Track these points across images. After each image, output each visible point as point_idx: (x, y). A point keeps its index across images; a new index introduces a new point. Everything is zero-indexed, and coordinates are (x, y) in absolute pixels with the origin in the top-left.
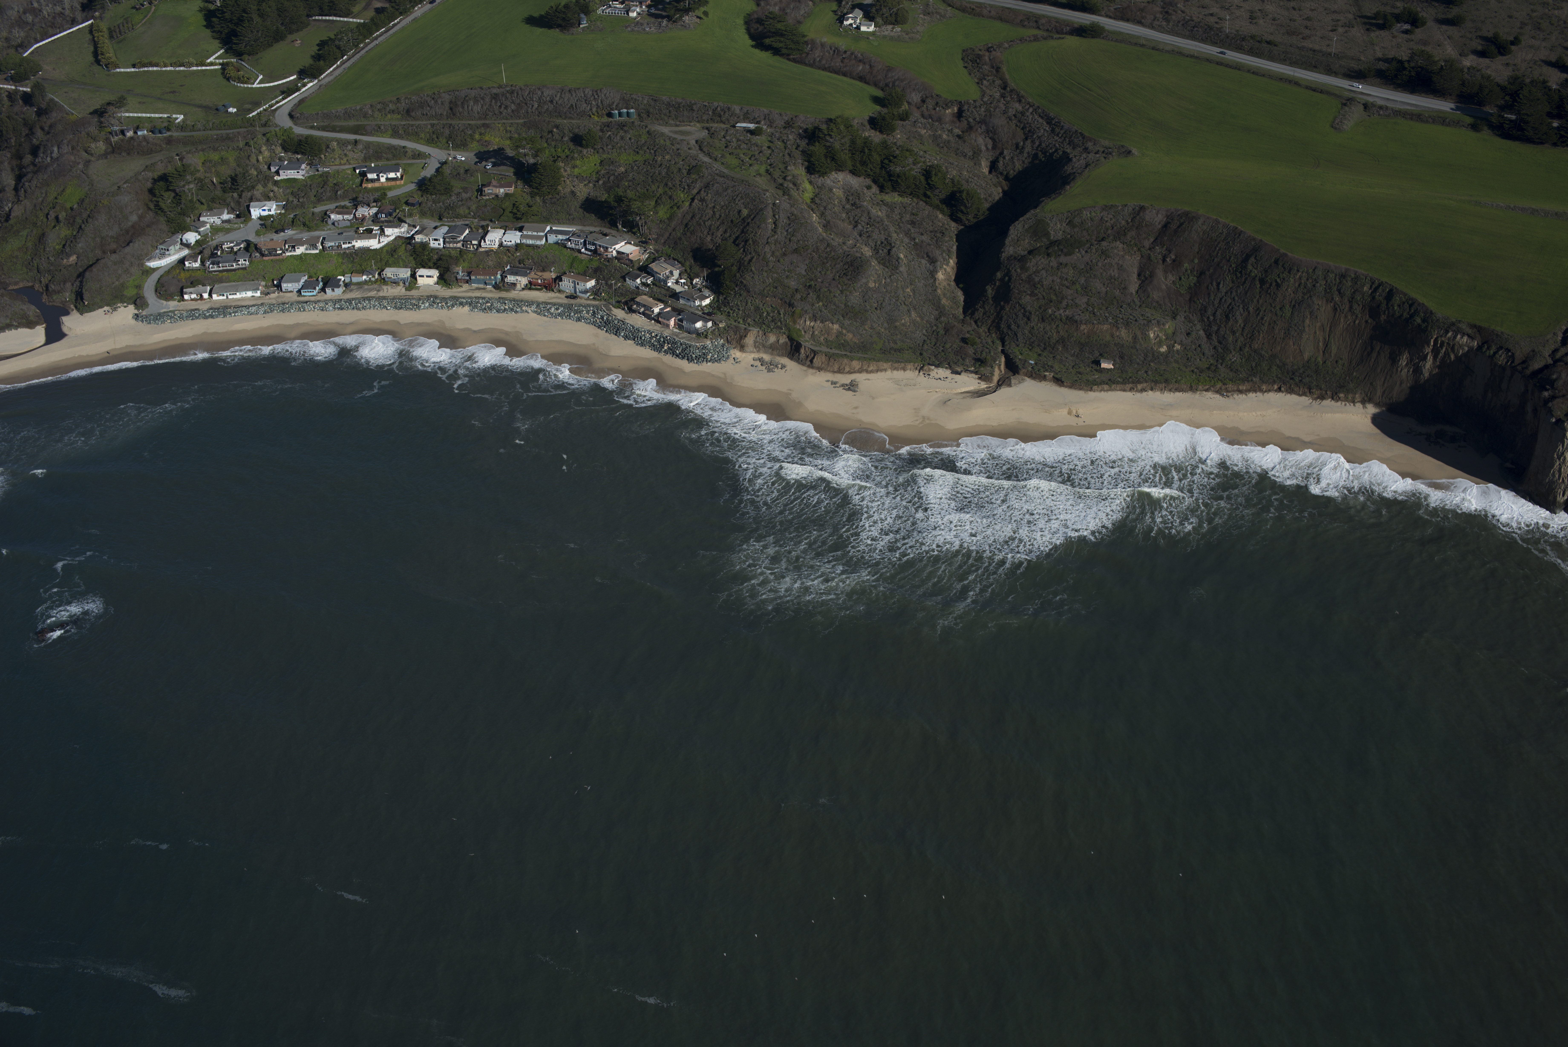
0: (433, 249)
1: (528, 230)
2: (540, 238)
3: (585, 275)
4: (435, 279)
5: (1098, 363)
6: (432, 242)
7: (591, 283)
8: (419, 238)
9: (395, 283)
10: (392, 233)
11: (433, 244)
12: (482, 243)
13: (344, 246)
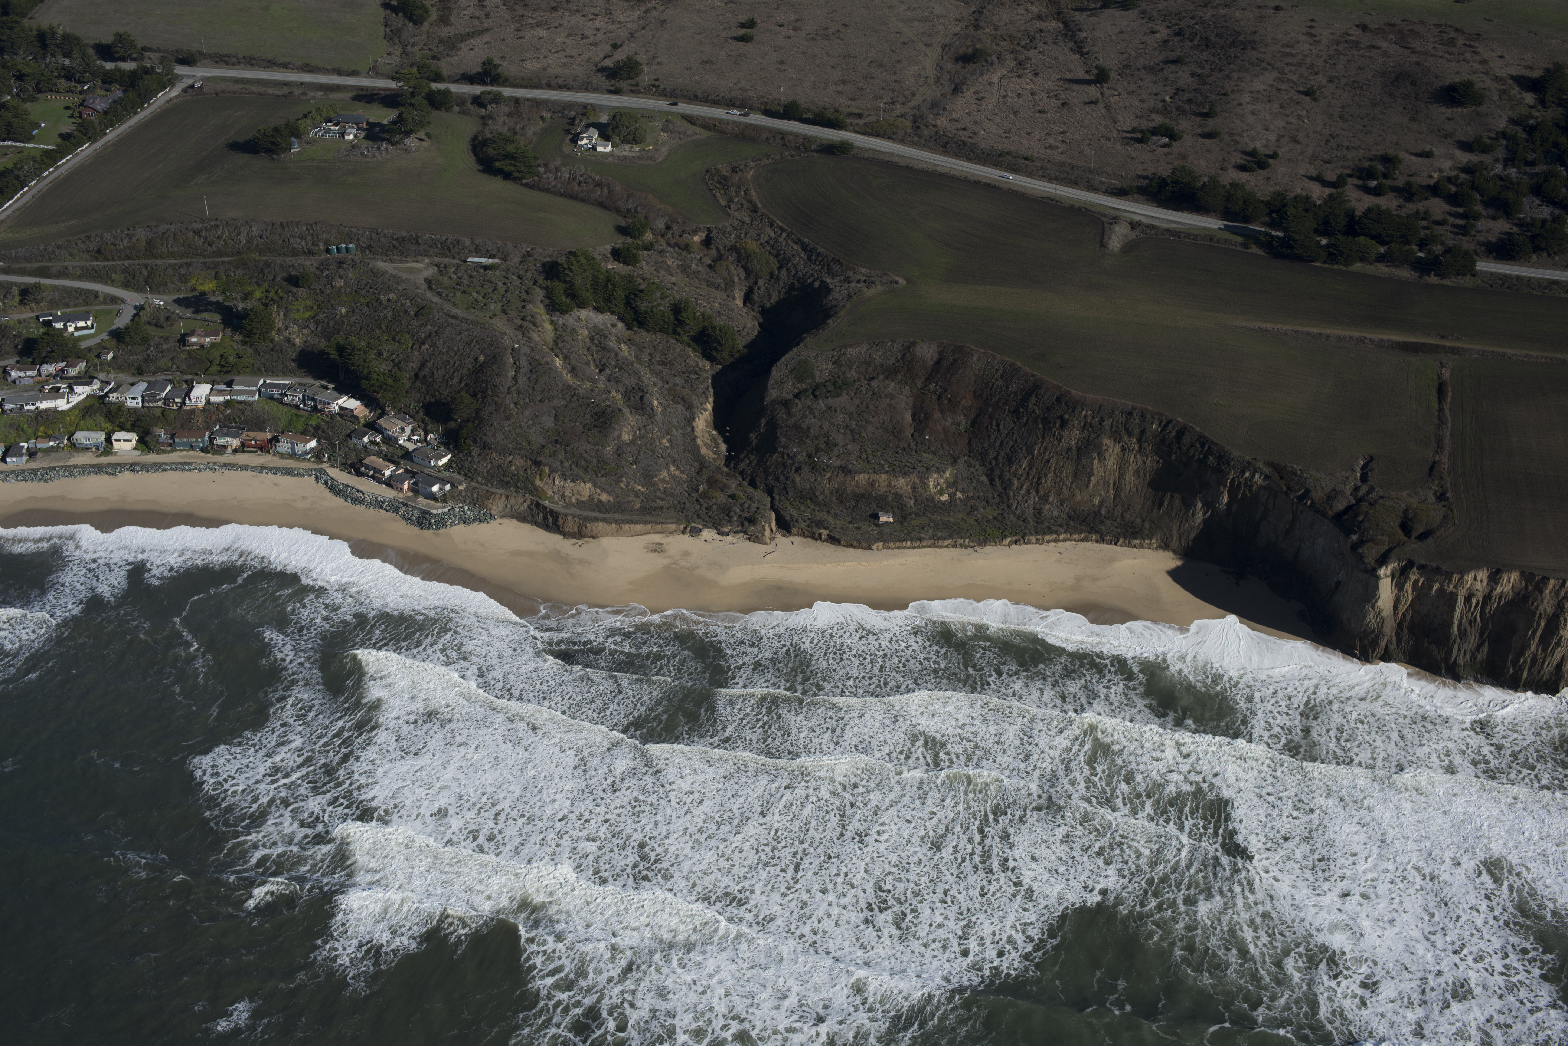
0: (129, 409)
1: (239, 384)
2: (252, 393)
3: (306, 434)
4: (134, 443)
5: (876, 517)
6: (129, 401)
7: (313, 444)
8: (113, 397)
9: (87, 449)
10: (82, 392)
11: (131, 404)
12: (187, 401)
13: (26, 408)
